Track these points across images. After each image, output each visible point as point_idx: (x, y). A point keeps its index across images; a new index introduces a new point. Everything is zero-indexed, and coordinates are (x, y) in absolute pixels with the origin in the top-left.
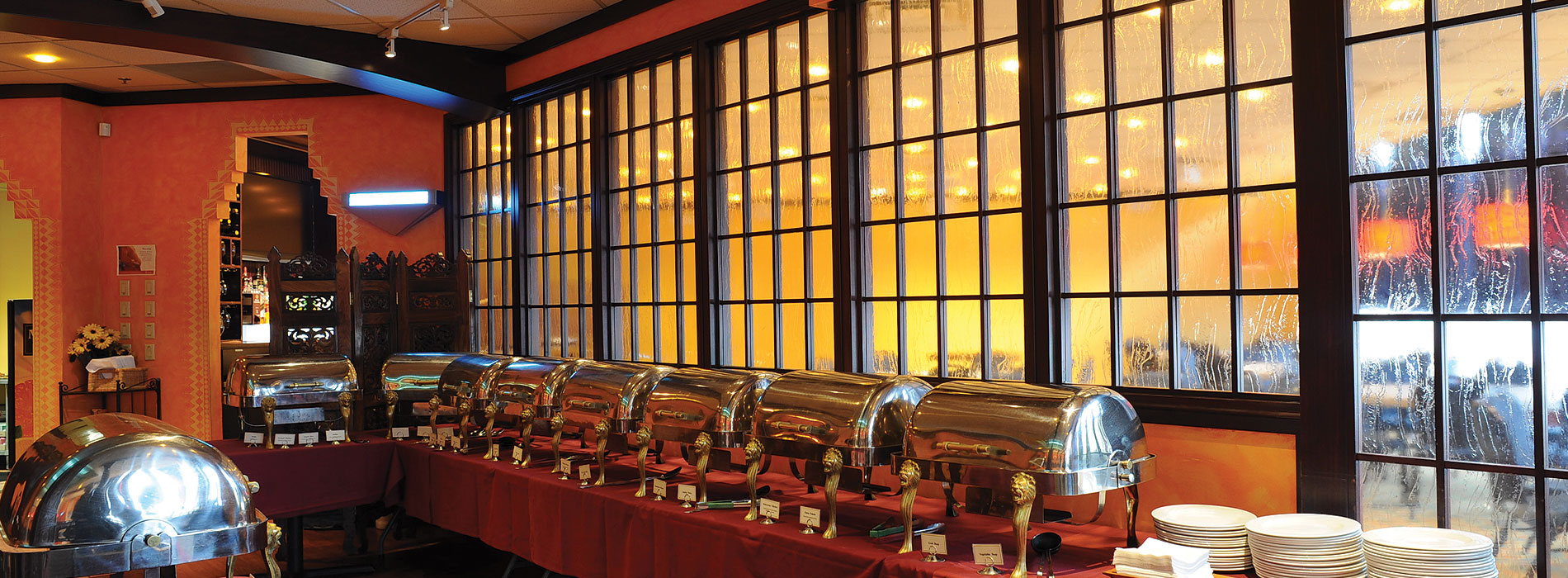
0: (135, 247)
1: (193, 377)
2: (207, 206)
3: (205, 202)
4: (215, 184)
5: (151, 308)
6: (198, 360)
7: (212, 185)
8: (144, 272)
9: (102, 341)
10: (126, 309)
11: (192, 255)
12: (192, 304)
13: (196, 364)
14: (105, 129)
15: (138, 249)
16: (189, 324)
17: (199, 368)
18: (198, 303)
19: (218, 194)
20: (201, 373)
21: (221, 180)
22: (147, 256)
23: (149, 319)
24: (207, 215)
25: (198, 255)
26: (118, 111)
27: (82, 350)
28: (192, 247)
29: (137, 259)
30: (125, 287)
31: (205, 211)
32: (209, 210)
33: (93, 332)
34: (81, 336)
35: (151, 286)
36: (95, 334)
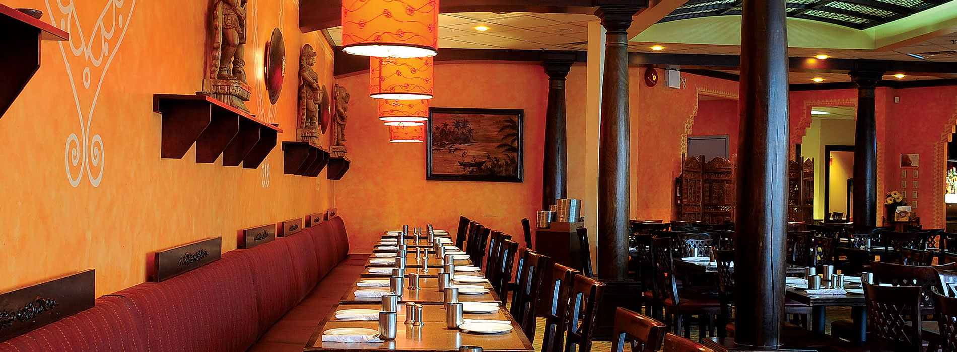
0: (909, 155)
1: (935, 217)
2: (944, 136)
3: (943, 134)
4: (948, 125)
5: (916, 184)
6: (937, 209)
7: (946, 126)
8: (913, 167)
9: (898, 198)
10: (904, 183)
11: (936, 159)
12: (935, 182)
13: (936, 211)
14: (897, 99)
15: (910, 156)
16: (933, 192)
17: (938, 213)
18: (938, 182)
19: (949, 130)
20: (939, 216)
21: (951, 123)
22: (914, 159)
23: (915, 189)
24: (944, 140)
25: (939, 159)
26: (902, 91)
27: (891, 202)
28: (936, 155)
29: (910, 161)
30: (904, 174)
31: (943, 138)
32: (945, 137)
33: (895, 194)
34: (890, 195)
35: (916, 173)
36: (896, 195)
